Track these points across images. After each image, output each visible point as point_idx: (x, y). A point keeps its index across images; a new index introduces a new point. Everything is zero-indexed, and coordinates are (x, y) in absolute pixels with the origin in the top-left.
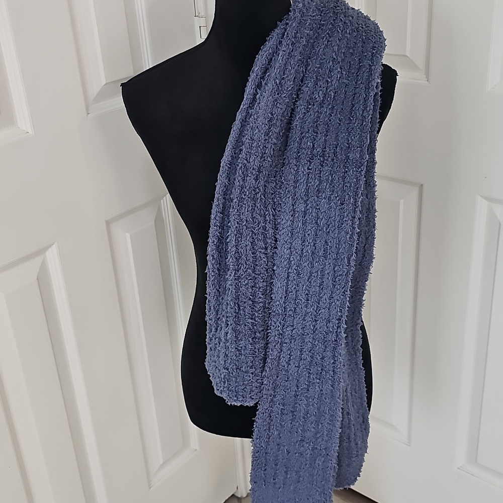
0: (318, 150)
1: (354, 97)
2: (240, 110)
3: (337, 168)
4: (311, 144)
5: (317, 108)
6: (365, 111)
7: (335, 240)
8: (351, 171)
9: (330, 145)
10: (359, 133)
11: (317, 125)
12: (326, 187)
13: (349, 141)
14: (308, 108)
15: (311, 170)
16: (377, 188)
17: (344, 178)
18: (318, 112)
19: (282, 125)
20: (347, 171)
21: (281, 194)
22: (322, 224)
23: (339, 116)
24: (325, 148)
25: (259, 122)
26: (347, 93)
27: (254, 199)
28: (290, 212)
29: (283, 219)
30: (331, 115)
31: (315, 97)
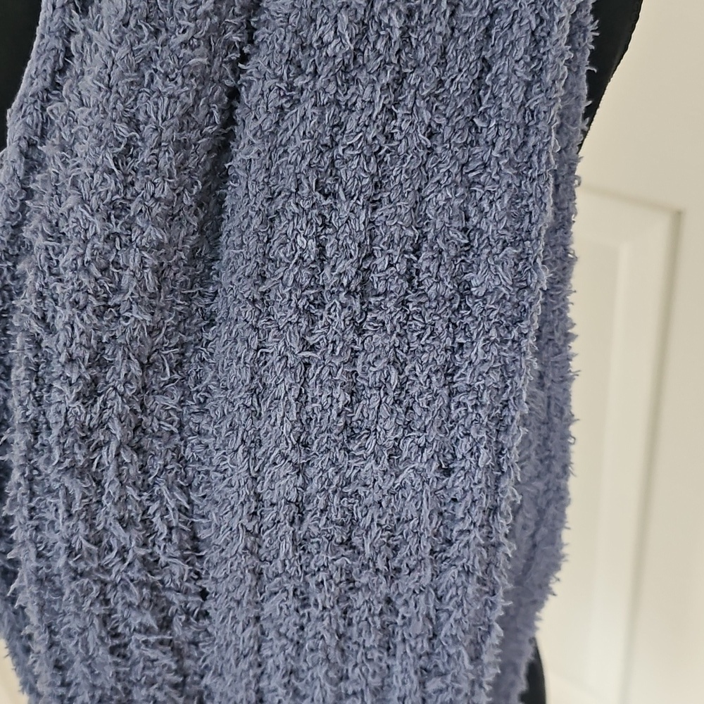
0: (339, 269)
1: (488, 29)
2: (15, 104)
3: (419, 337)
4: (312, 243)
5: (332, 88)
6: (535, 89)
7: (422, 597)
8: (481, 344)
9: (391, 243)
10: (509, 185)
11: (333, 162)
12: (378, 417)
13: (467, 219)
14: (291, 87)
15: (312, 348)
16: (575, 346)
17: (449, 372)
18: (338, 103)
19: (191, 163)
20: (461, 345)
21: (206, 434)
22: (367, 546)
23: (426, 116)
24: (371, 255)
25: (79, 161)
26: (461, 12)
27: (90, 474)
28: (242, 504)
29: (218, 528)
30: (391, 111)
31: (321, 38)
